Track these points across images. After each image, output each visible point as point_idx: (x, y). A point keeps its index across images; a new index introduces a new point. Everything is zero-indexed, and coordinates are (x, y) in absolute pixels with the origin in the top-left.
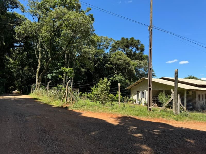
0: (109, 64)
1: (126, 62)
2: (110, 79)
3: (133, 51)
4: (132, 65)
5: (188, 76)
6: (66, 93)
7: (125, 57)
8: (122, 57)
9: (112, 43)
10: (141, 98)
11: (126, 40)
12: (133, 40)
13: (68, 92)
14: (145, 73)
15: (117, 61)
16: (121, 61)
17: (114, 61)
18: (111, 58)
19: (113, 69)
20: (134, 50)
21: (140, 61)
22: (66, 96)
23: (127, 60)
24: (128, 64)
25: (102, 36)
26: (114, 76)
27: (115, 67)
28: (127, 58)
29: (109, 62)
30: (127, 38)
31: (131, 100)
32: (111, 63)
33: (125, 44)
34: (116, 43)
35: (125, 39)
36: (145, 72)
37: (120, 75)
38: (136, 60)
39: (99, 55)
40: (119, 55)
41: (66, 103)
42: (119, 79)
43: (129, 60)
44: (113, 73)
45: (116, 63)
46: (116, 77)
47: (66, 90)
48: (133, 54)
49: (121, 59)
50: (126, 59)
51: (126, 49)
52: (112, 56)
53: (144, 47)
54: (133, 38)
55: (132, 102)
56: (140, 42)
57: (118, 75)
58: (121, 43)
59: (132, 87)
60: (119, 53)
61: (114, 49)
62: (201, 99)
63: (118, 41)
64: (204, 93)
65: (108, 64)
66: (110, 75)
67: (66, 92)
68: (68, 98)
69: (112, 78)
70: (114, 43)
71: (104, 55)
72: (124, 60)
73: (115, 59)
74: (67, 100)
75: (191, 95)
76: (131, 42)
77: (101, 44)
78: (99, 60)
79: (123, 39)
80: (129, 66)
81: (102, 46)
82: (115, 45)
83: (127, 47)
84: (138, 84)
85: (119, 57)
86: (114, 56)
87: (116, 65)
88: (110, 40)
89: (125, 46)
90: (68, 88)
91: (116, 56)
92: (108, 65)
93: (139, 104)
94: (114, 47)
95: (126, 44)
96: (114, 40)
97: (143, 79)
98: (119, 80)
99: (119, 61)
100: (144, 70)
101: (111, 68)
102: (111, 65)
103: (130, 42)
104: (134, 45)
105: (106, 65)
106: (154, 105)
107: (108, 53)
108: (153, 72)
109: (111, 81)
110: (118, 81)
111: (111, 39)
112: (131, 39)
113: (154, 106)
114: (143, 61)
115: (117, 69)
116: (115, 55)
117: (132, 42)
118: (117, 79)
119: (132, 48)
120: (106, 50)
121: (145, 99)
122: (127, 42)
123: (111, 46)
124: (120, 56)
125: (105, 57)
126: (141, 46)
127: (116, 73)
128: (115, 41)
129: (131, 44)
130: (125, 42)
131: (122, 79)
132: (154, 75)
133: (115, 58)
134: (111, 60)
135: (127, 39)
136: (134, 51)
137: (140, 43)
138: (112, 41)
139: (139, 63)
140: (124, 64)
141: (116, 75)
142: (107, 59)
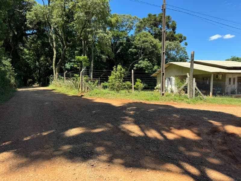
0: (133, 49)
1: (153, 44)
2: (135, 66)
4: (159, 48)
7: (151, 38)
8: (148, 39)
9: (137, 23)
10: (168, 86)
15: (142, 44)
16: (146, 43)
18: (135, 41)
19: (138, 54)
21: (171, 42)
22: (81, 84)
24: (155, 46)
26: (139, 62)
27: (140, 52)
29: (133, 47)
30: (155, 14)
32: (136, 47)
33: (152, 22)
34: (141, 22)
35: (152, 16)
36: (177, 55)
37: (146, 61)
39: (121, 38)
41: (81, 91)
43: (156, 42)
44: (138, 59)
45: (141, 47)
46: (141, 63)
47: (81, 79)
49: (147, 42)
50: (152, 41)
51: (154, 28)
55: (158, 90)
58: (148, 21)
59: (158, 74)
60: (144, 35)
61: (139, 29)
62: (232, 82)
64: (236, 76)
66: (134, 62)
67: (81, 81)
68: (83, 87)
71: (126, 38)
72: (150, 43)
73: (140, 42)
74: (82, 89)
75: (220, 79)
77: (124, 24)
79: (149, 15)
80: (156, 49)
83: (155, 25)
85: (144, 39)
87: (141, 49)
88: (134, 18)
89: (153, 25)
91: (140, 37)
94: (139, 27)
95: (154, 22)
96: (138, 18)
97: (169, 64)
98: (144, 66)
100: (176, 52)
101: (136, 53)
102: (135, 50)
103: (158, 19)
105: (130, 50)
108: (186, 54)
109: (136, 68)
112: (160, 15)
115: (142, 54)
116: (139, 37)
118: (142, 65)
120: (130, 31)
121: (172, 86)
122: (155, 20)
123: (135, 27)
124: (146, 37)
125: (128, 40)
126: (172, 23)
127: (141, 59)
128: (139, 20)
129: (160, 22)
130: (152, 20)
131: (148, 64)
132: (188, 58)
133: (139, 40)
137: (172, 19)
138: (136, 20)
139: (169, 44)
140: (151, 47)
141: (141, 61)
142: (131, 43)
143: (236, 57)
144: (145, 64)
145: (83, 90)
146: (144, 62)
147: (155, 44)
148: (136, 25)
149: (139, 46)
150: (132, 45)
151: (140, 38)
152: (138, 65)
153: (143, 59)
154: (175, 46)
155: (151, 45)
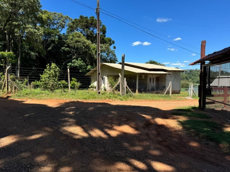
0: (66, 47)
1: (85, 45)
2: (68, 64)
4: (92, 49)
5: (149, 61)
6: (5, 82)
7: (84, 39)
8: (80, 39)
9: (68, 22)
12: (93, 20)
13: (8, 80)
14: (108, 58)
15: (75, 44)
16: (79, 43)
17: (71, 44)
18: (67, 40)
19: (71, 53)
20: (96, 31)
21: (102, 45)
22: (6, 84)
23: (86, 43)
24: (88, 47)
25: (55, 12)
26: (73, 61)
27: (74, 51)
28: (86, 40)
29: (66, 45)
31: (91, 87)
32: (68, 46)
33: (84, 24)
34: (73, 23)
35: (84, 18)
37: (80, 60)
39: (53, 36)
41: (6, 92)
42: (79, 65)
43: (89, 43)
44: (71, 58)
45: (74, 47)
47: (6, 78)
48: (94, 35)
49: (80, 42)
50: (84, 41)
51: (86, 30)
52: (68, 38)
53: (106, 29)
55: (92, 89)
56: (101, 23)
57: (77, 60)
58: (80, 22)
59: (92, 73)
60: (77, 35)
61: (72, 29)
62: (152, 81)
63: (75, 20)
64: (155, 76)
65: (64, 47)
66: (67, 60)
67: (6, 80)
68: (9, 87)
69: (71, 63)
70: (70, 22)
71: (58, 36)
72: (83, 43)
73: (72, 41)
74: (8, 89)
75: (144, 78)
76: (91, 22)
77: (55, 22)
78: (53, 42)
79: (81, 17)
80: (89, 50)
81: (56, 24)
82: (72, 24)
83: (87, 27)
85: (77, 39)
86: (71, 37)
88: (65, 18)
89: (85, 26)
90: (7, 75)
91: (73, 37)
92: (65, 49)
94: (71, 27)
95: (85, 24)
96: (70, 18)
97: (102, 64)
98: (78, 66)
99: (78, 43)
100: (107, 54)
101: (69, 52)
102: (68, 49)
103: (90, 22)
104: (94, 26)
105: (62, 48)
107: (64, 34)
108: (115, 57)
109: (70, 66)
110: (78, 67)
111: (68, 17)
112: (91, 18)
114: (105, 44)
115: (76, 53)
117: (93, 21)
118: (76, 64)
119: (94, 29)
120: (62, 30)
121: (105, 84)
122: (87, 22)
123: (67, 26)
124: (79, 38)
125: (60, 38)
126: (102, 27)
127: (75, 58)
128: (71, 20)
129: (92, 24)
130: (84, 21)
131: (82, 64)
132: (117, 61)
133: (72, 39)
134: (68, 42)
135: (87, 18)
137: (102, 23)
138: (68, 20)
140: (84, 48)
141: (74, 60)
142: (64, 41)
143: (153, 61)
144: (79, 63)
145: (10, 90)
147: (88, 45)
148: (68, 25)
150: (65, 43)
152: (72, 64)
154: (106, 48)
155: (84, 46)
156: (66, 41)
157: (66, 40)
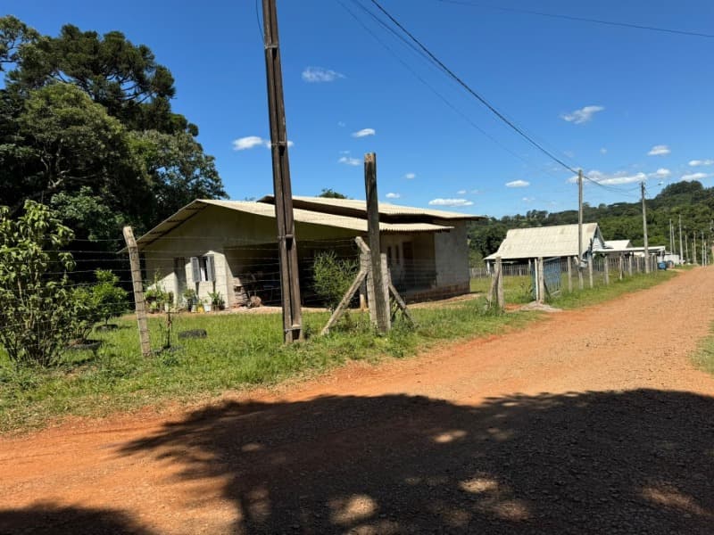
0: (19, 143)
1: (109, 136)
3: (128, 92)
4: (133, 151)
8: (82, 114)
9: (21, 44)
10: (197, 284)
11: (84, 40)
12: (120, 44)
14: (189, 184)
15: (61, 132)
16: (79, 128)
17: (41, 131)
18: (22, 115)
19: (43, 168)
20: (128, 87)
21: (165, 136)
24: (116, 143)
26: (55, 198)
27: (54, 161)
29: (16, 137)
30: (92, 31)
31: (150, 299)
32: (29, 140)
33: (83, 57)
34: (42, 47)
35: (81, 35)
36: (187, 181)
37: (86, 194)
38: (146, 132)
40: (68, 101)
42: (85, 213)
44: (44, 187)
45: (58, 140)
46: (62, 203)
48: (125, 104)
49: (81, 122)
52: (26, 106)
53: (173, 81)
54: (120, 35)
55: (155, 304)
56: (153, 58)
57: (75, 196)
58: (67, 49)
59: (149, 243)
60: (66, 94)
62: (394, 259)
63: (51, 39)
65: (12, 143)
70: (30, 44)
72: (97, 128)
73: (45, 121)
76: (114, 51)
79: (70, 31)
82: (38, 52)
84: (175, 227)
85: (67, 110)
86: (38, 104)
87: (53, 148)
89: (88, 67)
91: (49, 104)
92: (13, 150)
93: (190, 309)
95: (92, 57)
96: (28, 27)
97: (199, 205)
98: (80, 217)
99: (72, 128)
101: (33, 165)
102: (29, 149)
103: (108, 51)
104: (126, 66)
106: (249, 300)
108: (217, 180)
110: (79, 221)
111: (14, 20)
112: (112, 38)
113: (252, 306)
114: (176, 133)
115: (62, 169)
116: (42, 102)
117: (120, 50)
118: (70, 212)
119: (120, 82)
121: (215, 283)
122: (96, 50)
124: (73, 105)
126: (158, 73)
127: (59, 188)
129: (114, 61)
130: (85, 48)
131: (100, 208)
132: (222, 193)
133: (43, 113)
134: (24, 122)
135: (92, 35)
136: (132, 92)
137: (154, 60)
138: (20, 34)
139: (161, 142)
140: (103, 146)
141: (62, 195)
142: (7, 121)
144: (85, 206)
146: (76, 199)
147: (119, 135)
149: (45, 135)
151: (50, 108)
153: (72, 189)
154: (180, 149)
155: (101, 137)
156: (18, 120)
157: (16, 115)
